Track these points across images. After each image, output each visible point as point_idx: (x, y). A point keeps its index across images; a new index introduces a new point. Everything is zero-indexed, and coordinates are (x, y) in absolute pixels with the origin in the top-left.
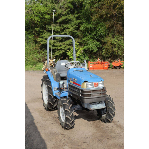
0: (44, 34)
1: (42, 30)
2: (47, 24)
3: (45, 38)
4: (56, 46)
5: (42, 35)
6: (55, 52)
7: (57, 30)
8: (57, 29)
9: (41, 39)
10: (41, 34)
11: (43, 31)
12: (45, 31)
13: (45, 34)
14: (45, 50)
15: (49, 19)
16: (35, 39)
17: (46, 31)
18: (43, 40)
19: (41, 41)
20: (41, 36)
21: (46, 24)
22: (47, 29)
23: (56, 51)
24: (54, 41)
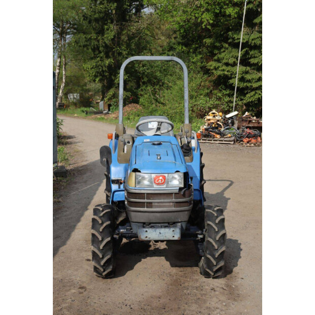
0: (224, 51)
1: (218, 44)
2: (231, 27)
3: (224, 61)
4: (249, 81)
5: (219, 56)
6: (245, 95)
7: (253, 42)
8: (253, 40)
9: (214, 65)
10: (216, 51)
11: (222, 45)
12: (227, 46)
13: (225, 53)
14: (224, 90)
15: (236, 16)
16: (203, 64)
17: (229, 46)
18: (219, 67)
19: (216, 69)
20: (216, 58)
21: (228, 30)
22: (230, 41)
23: (247, 93)
24: (244, 68)
